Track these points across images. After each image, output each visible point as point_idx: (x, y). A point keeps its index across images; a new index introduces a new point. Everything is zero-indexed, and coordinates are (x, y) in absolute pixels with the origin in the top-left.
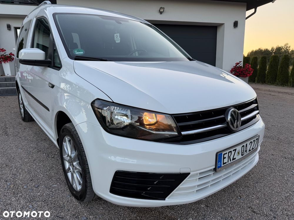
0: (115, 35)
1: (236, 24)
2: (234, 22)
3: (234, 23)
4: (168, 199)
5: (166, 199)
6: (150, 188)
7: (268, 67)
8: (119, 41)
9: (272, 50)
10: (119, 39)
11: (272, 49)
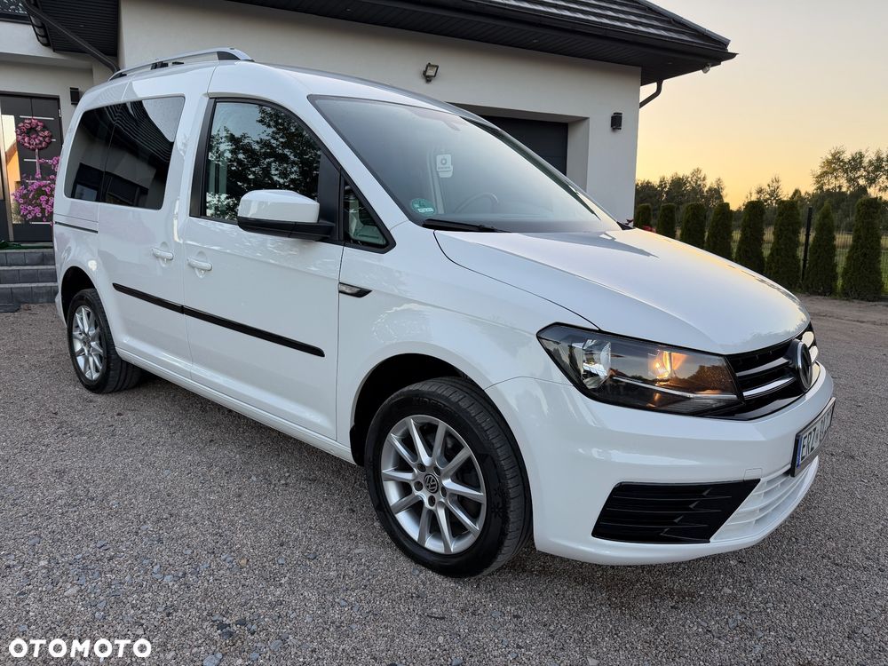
0: (439, 158)
1: (616, 122)
2: (612, 114)
3: (612, 117)
4: (715, 539)
5: (711, 540)
6: (679, 519)
7: (707, 233)
8: (449, 175)
9: (660, 186)
10: (452, 168)
11: (662, 181)
